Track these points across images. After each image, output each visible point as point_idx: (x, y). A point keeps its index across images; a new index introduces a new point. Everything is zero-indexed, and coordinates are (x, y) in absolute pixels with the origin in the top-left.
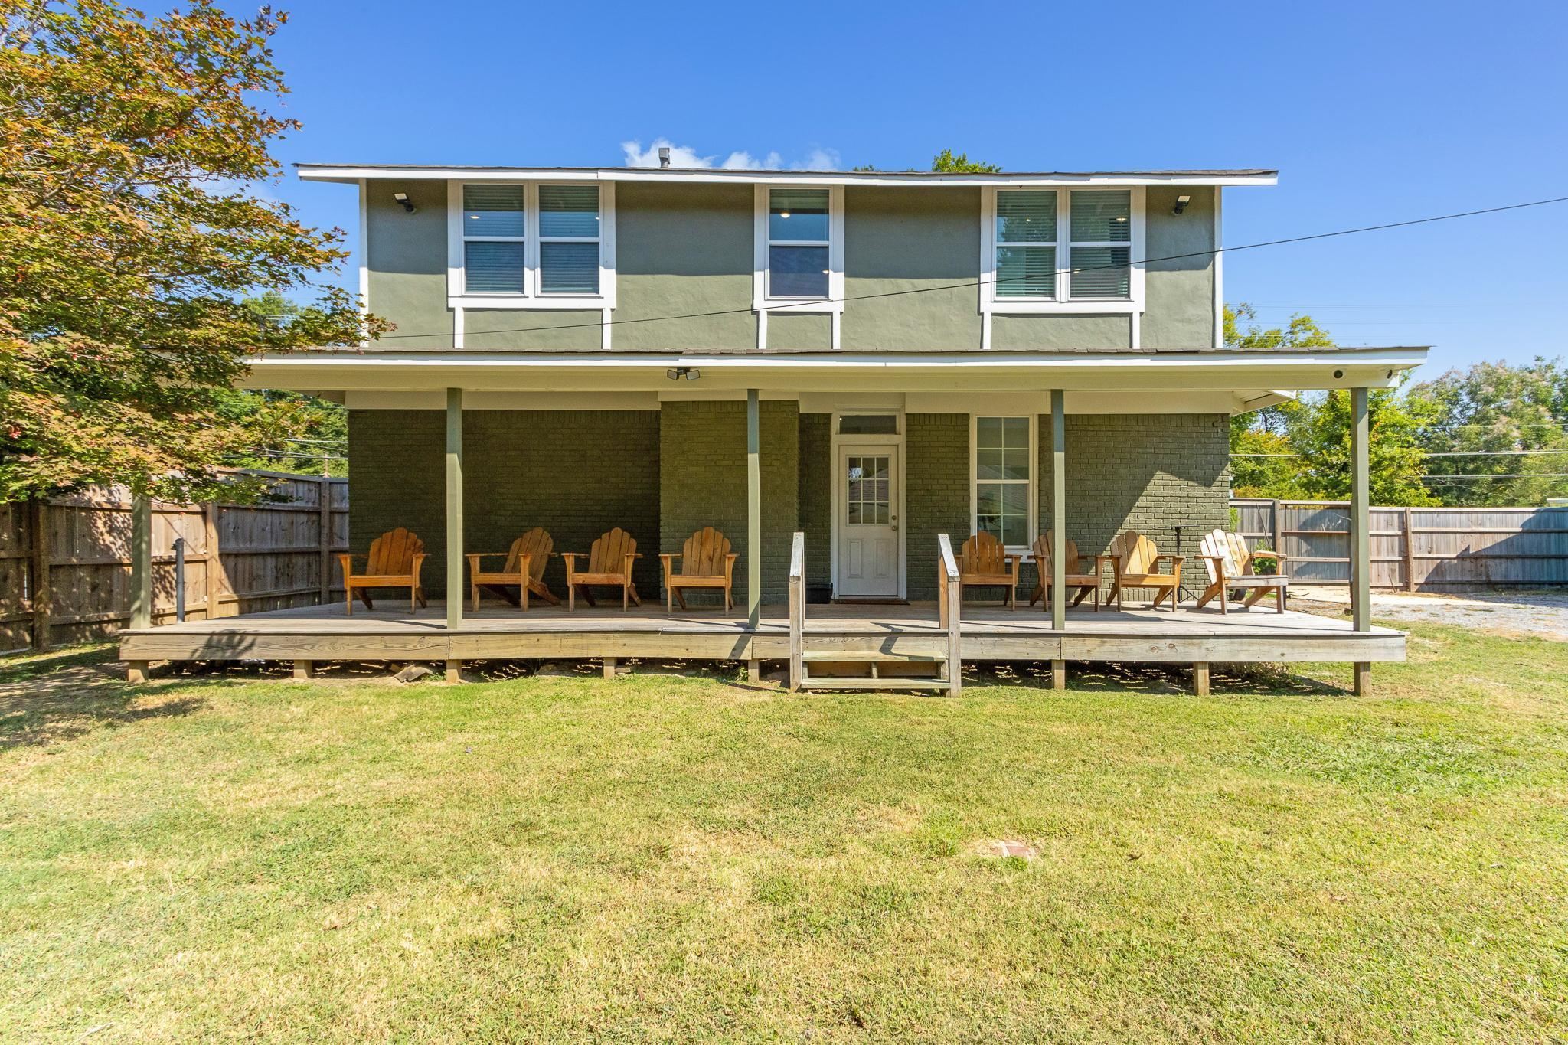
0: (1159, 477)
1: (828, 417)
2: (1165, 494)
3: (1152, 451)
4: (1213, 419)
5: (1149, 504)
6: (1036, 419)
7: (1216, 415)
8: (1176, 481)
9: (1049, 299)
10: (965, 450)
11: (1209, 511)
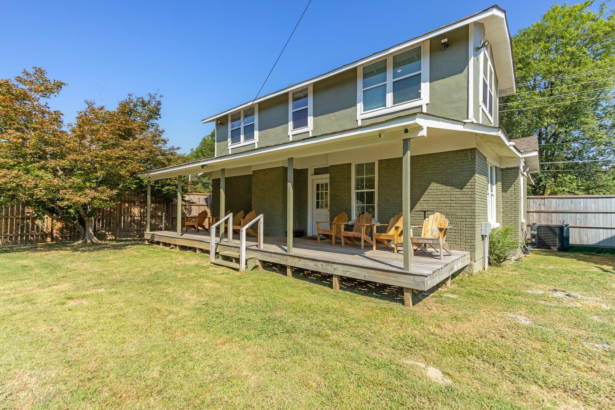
0: (433, 185)
1: (306, 170)
2: (437, 193)
3: (431, 172)
4: (466, 152)
5: (429, 199)
6: (378, 161)
7: (467, 149)
8: (444, 187)
9: (384, 107)
10: (350, 178)
11: (463, 202)
